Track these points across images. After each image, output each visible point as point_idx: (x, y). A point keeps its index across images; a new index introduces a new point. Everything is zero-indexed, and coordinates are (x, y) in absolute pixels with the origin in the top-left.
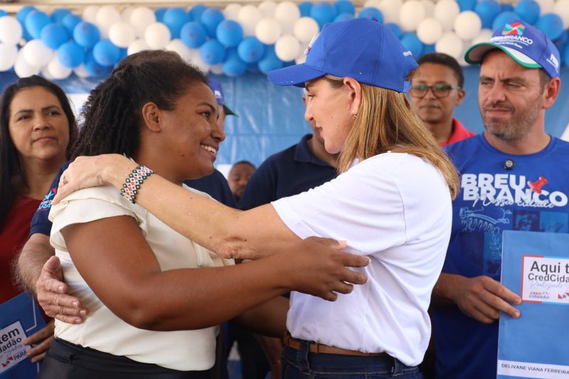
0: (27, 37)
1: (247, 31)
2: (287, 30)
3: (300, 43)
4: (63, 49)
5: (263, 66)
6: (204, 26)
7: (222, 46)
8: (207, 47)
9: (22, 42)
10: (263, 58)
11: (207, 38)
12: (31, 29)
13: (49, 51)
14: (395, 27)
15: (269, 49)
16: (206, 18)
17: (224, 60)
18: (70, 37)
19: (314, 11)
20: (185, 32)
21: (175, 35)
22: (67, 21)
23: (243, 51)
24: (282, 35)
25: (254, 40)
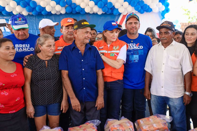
1: (38, 4)
2: (48, 4)
3: (52, 7)
5: (43, 13)
6: (26, 2)
7: (32, 7)
8: (28, 7)
10: (43, 10)
11: (27, 5)
14: (75, 4)
15: (44, 9)
17: (32, 11)
20: (21, 3)
21: (18, 4)
23: (37, 9)
25: (40, 6)
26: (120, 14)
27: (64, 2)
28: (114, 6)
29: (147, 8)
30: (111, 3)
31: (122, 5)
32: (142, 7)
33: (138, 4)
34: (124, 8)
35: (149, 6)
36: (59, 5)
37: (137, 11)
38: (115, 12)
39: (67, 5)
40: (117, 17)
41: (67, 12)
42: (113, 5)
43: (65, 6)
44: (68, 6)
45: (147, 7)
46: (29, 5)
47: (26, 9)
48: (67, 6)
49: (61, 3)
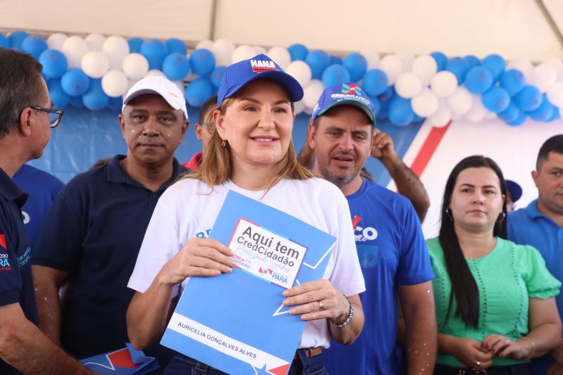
1: (72, 63)
2: (115, 65)
3: (128, 79)
5: (88, 100)
10: (88, 91)
15: (95, 83)
16: (27, 46)
19: (144, 48)
23: (67, 82)
24: (109, 70)
25: (79, 73)
26: (418, 123)
27: (180, 59)
28: (393, 88)
29: (536, 102)
30: (380, 76)
31: (430, 87)
32: (515, 99)
33: (497, 84)
34: (440, 99)
35: (545, 95)
36: (161, 69)
37: (493, 115)
38: (396, 113)
39: (194, 72)
40: (404, 135)
41: (191, 103)
42: (390, 84)
43: (187, 79)
44: (196, 76)
45: (540, 100)
48: (189, 77)
49: (169, 64)
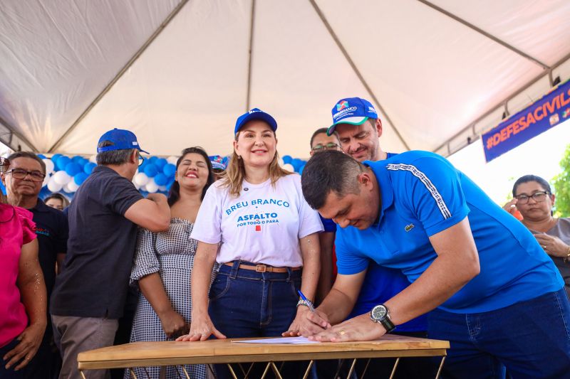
0: (56, 169)
4: (77, 176)
6: (157, 167)
7: (166, 176)
8: (159, 176)
9: (53, 172)
11: (158, 172)
12: (59, 165)
13: (69, 176)
16: (158, 163)
17: (167, 184)
18: (82, 170)
20: (147, 168)
22: (80, 162)
46: (161, 171)
47: (155, 180)
